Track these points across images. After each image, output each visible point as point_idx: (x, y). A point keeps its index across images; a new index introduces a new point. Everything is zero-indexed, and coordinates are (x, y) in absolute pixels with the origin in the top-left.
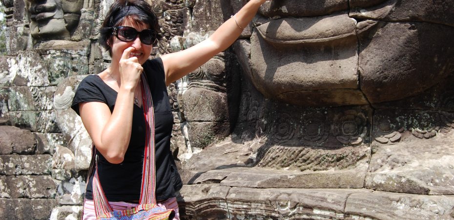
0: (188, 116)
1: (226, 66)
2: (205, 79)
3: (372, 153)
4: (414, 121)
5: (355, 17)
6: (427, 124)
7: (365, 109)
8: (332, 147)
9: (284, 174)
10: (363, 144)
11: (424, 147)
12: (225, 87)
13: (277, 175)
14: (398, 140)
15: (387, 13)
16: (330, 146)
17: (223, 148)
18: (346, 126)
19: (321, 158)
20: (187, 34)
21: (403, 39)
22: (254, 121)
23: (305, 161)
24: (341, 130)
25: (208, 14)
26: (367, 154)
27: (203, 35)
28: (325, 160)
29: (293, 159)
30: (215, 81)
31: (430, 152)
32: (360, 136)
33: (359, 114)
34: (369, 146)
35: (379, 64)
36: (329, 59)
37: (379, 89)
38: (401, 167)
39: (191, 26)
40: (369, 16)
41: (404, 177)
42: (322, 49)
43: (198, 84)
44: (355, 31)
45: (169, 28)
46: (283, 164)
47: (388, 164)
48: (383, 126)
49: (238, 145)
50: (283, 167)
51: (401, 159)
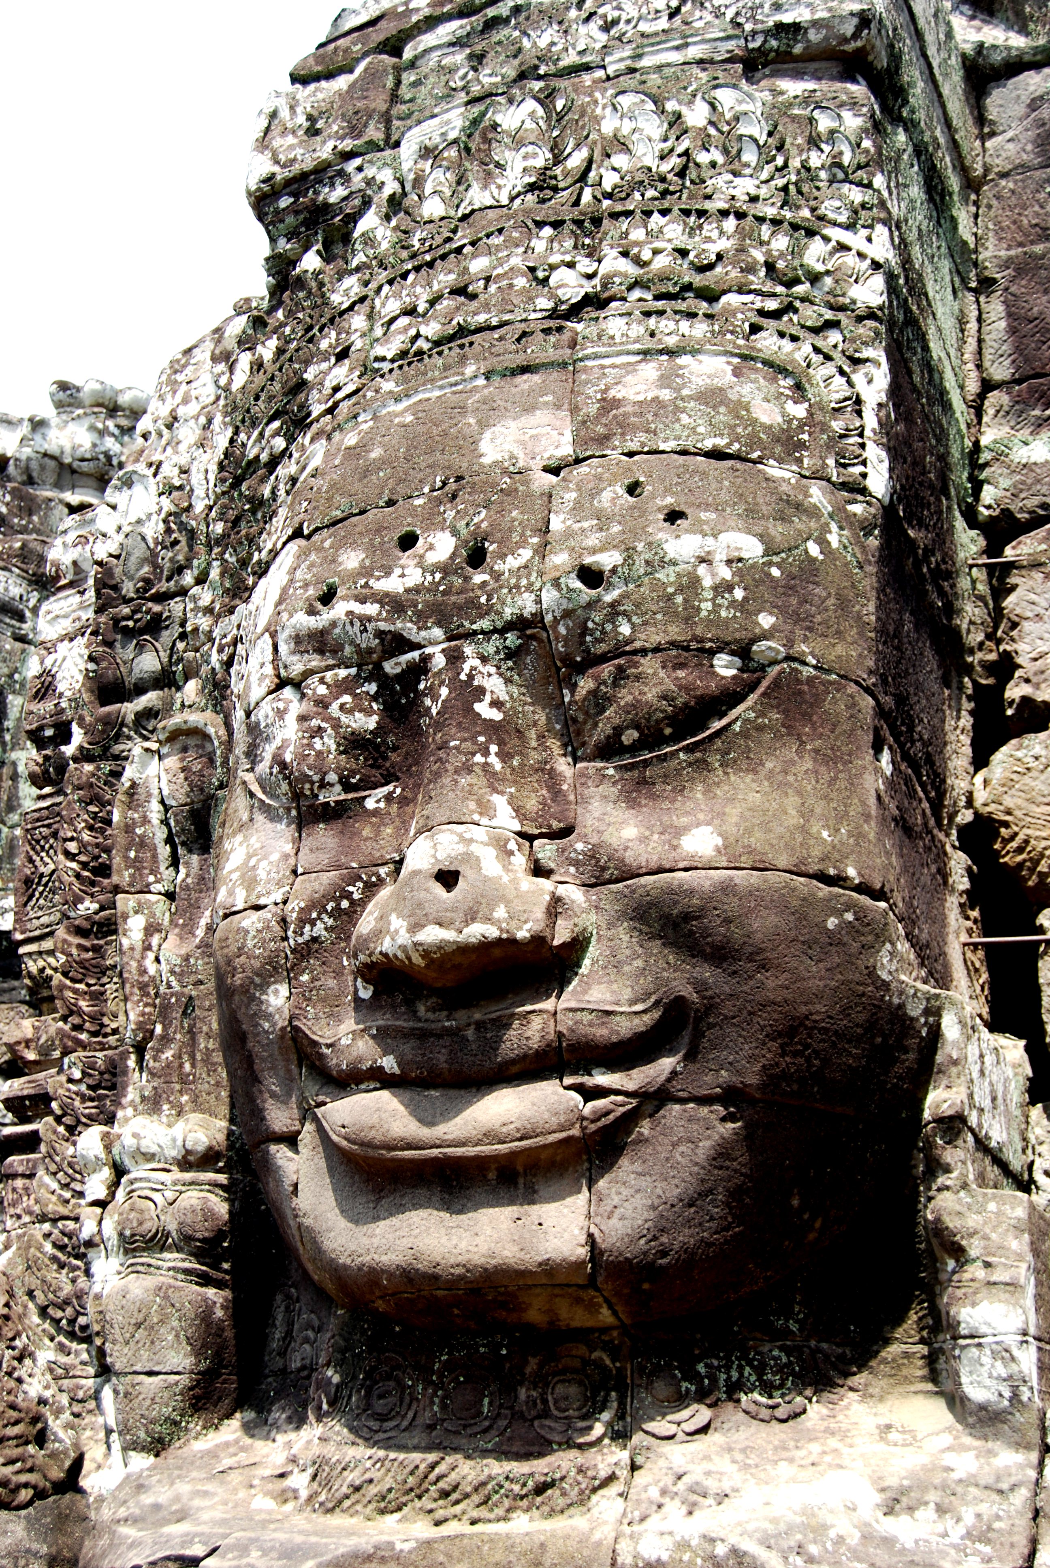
0: (117, 1358)
1: (230, 1212)
2: (169, 1249)
3: (634, 1467)
4: (746, 1374)
5: (578, 1088)
6: (781, 1379)
7: (612, 1341)
8: (522, 1451)
9: (385, 1538)
10: (606, 1441)
11: (776, 1448)
12: (226, 1272)
13: (363, 1540)
14: (704, 1430)
15: (663, 1078)
16: (514, 1449)
17: (213, 1454)
18: (560, 1389)
19: (490, 1487)
20: (127, 1120)
21: (705, 1147)
22: (305, 1373)
23: (445, 1494)
24: (545, 1402)
25: (187, 1067)
26: (618, 1473)
27: (170, 1126)
28: (502, 1491)
29: (411, 1490)
30: (198, 1255)
31: (791, 1460)
32: (598, 1420)
33: (595, 1355)
34: (625, 1447)
35: (646, 1215)
36: (511, 1203)
37: (646, 1286)
38: (715, 1507)
39: (138, 1100)
40: (615, 1086)
41: (723, 1540)
42: (492, 1175)
43: (149, 1265)
44: (578, 1126)
45: (77, 1103)
46: (383, 1505)
47: (677, 1502)
48: (661, 1388)
49: (259, 1444)
50: (382, 1512)
51: (712, 1485)
